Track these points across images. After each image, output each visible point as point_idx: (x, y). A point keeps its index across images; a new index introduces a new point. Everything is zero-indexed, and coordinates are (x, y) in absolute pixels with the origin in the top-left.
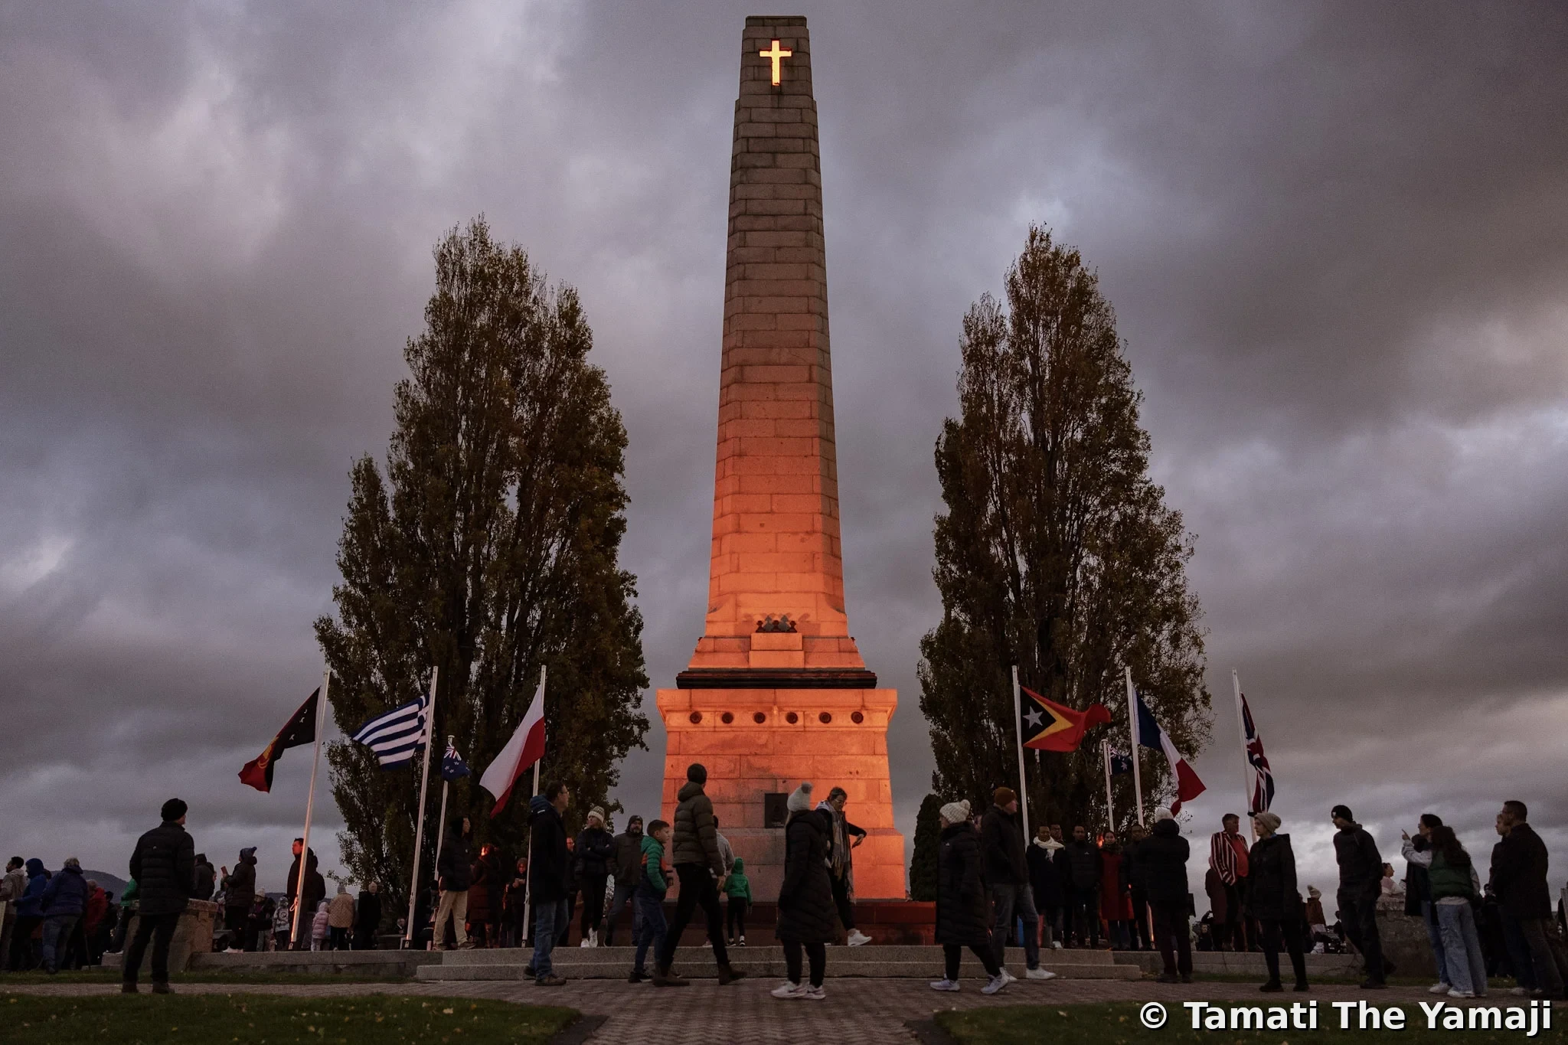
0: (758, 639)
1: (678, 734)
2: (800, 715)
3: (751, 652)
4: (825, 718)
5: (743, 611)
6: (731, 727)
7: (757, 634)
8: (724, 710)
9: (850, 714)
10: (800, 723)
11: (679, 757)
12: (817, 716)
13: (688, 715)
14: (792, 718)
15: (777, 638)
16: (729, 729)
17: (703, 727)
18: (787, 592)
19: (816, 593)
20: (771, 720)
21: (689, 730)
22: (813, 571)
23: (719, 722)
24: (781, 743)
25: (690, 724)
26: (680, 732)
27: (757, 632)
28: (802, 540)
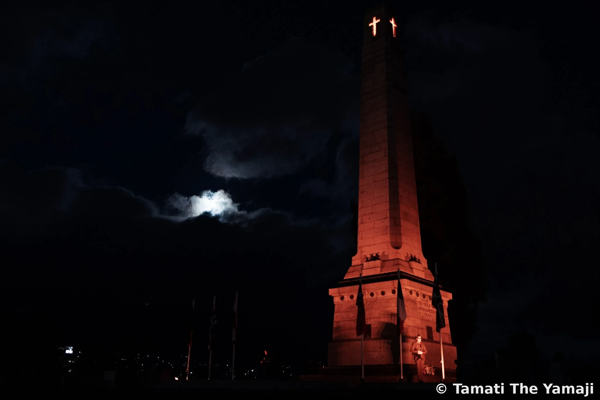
0: (366, 264)
1: (338, 305)
2: (374, 293)
3: (363, 270)
4: (383, 293)
5: (364, 254)
6: (353, 300)
7: (366, 263)
8: (350, 294)
9: (391, 291)
10: (375, 296)
11: (338, 313)
12: (380, 293)
13: (340, 297)
14: (372, 295)
15: (372, 263)
16: (353, 301)
17: (345, 301)
18: (378, 244)
19: (387, 242)
20: (366, 296)
21: (340, 303)
22: (386, 233)
23: (350, 299)
24: (369, 305)
25: (341, 301)
26: (338, 304)
27: (366, 261)
28: (383, 222)
